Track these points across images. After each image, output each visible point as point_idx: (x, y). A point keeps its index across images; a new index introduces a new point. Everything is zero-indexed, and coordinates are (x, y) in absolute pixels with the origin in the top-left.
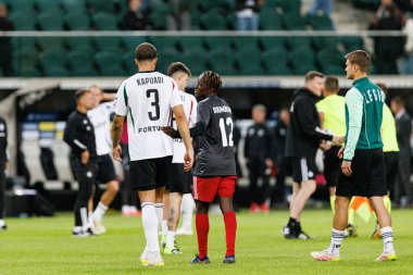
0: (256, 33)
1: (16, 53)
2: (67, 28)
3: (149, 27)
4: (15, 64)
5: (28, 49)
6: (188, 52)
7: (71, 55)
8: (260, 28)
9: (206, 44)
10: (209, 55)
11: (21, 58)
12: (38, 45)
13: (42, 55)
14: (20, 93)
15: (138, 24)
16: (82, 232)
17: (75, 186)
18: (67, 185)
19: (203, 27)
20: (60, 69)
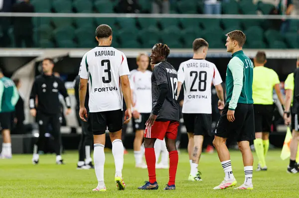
0: (219, 16)
1: (35, 30)
2: (74, 10)
3: (138, 11)
4: (35, 38)
5: (45, 27)
6: (166, 30)
7: (77, 31)
8: (223, 13)
9: (180, 24)
10: (183, 32)
11: (39, 33)
12: (52, 23)
13: (55, 31)
14: (38, 59)
15: (129, 8)
16: (85, 165)
17: (80, 130)
18: (74, 130)
19: (179, 11)
20: (70, 42)
